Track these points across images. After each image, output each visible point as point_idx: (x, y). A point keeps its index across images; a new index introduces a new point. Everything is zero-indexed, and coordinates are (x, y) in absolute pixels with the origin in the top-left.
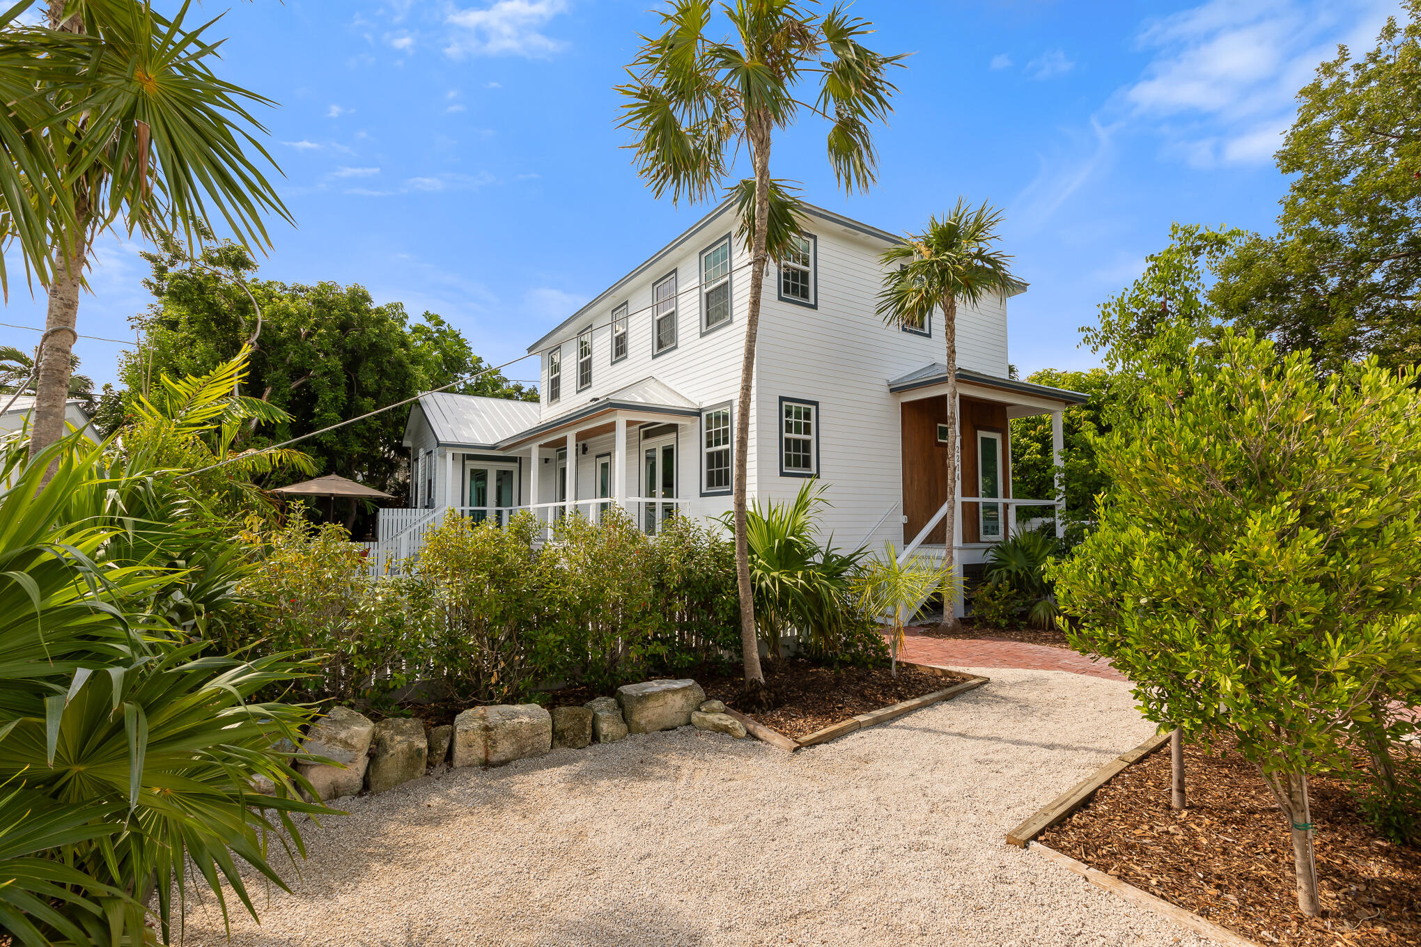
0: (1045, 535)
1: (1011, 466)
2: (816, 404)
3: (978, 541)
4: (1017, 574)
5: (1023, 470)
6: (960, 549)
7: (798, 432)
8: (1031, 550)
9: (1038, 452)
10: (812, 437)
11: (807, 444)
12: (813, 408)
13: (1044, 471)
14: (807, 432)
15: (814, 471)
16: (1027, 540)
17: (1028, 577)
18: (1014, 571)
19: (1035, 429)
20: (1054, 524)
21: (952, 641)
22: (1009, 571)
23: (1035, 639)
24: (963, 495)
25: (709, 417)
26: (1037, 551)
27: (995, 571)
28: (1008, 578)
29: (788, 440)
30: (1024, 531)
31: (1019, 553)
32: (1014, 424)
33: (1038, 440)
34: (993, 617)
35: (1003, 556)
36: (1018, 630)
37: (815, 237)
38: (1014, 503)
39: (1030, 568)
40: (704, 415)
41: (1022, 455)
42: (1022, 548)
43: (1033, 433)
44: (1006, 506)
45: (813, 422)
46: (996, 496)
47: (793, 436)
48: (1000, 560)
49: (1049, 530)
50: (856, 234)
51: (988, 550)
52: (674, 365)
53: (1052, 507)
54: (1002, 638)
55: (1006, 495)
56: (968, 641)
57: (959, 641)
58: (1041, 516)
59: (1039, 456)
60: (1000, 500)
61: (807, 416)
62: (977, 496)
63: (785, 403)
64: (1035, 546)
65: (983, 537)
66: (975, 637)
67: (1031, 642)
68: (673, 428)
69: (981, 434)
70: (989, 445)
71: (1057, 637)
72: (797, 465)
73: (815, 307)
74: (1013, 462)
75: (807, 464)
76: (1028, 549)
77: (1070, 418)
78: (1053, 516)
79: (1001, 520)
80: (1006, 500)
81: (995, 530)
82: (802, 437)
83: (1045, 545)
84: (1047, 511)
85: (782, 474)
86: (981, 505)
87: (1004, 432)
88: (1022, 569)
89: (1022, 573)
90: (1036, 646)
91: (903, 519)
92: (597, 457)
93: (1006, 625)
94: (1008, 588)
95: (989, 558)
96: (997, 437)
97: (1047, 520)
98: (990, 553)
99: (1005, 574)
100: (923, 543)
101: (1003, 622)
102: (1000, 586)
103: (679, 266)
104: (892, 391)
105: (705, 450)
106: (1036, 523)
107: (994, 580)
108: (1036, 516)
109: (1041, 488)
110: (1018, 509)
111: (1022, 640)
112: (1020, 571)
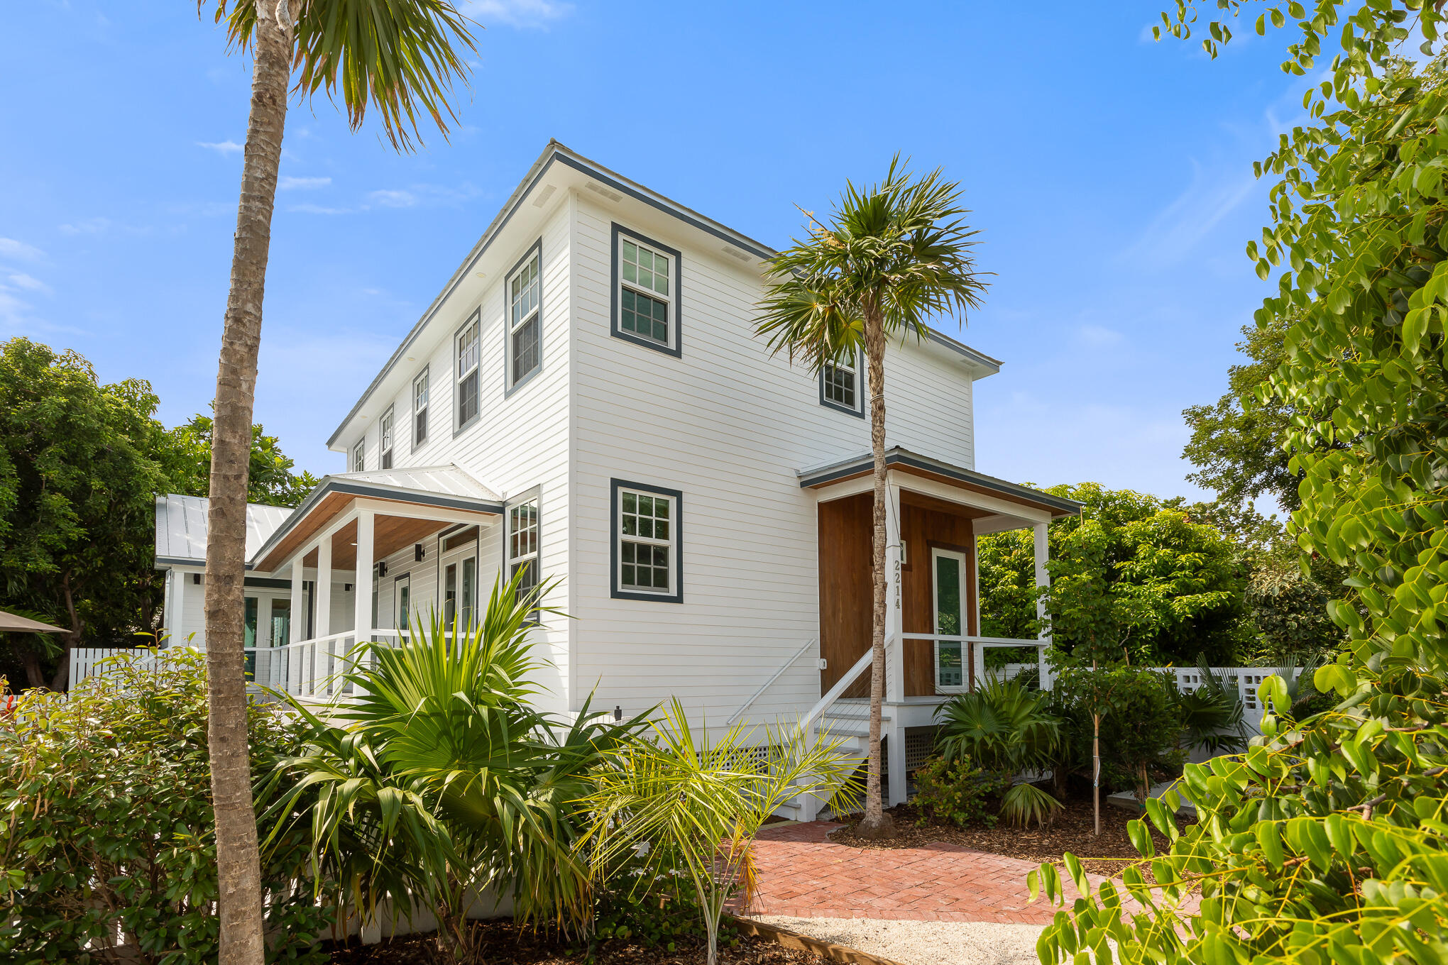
0: (1026, 686)
1: (979, 601)
2: (678, 494)
3: (933, 693)
4: (983, 743)
5: (995, 604)
6: (899, 705)
7: (646, 531)
8: (1004, 708)
9: (1014, 582)
10: (671, 543)
11: (661, 554)
12: (673, 501)
13: (1023, 605)
14: (663, 532)
15: (673, 592)
16: (999, 693)
17: (1001, 748)
18: (978, 739)
19: (1010, 554)
20: (1037, 671)
21: (876, 852)
22: (971, 740)
23: (1010, 846)
24: (906, 629)
25: (515, 512)
26: (1014, 709)
27: (950, 739)
28: (968, 751)
29: (627, 547)
30: (994, 681)
31: (987, 712)
32: (983, 542)
33: (1014, 568)
34: (945, 810)
35: (963, 716)
36: (985, 828)
37: (678, 255)
38: (983, 642)
39: (1002, 734)
40: (508, 512)
41: (994, 586)
42: (992, 705)
43: (1007, 558)
44: (971, 646)
45: (672, 520)
46: (958, 633)
47: (638, 539)
48: (958, 721)
49: (1031, 680)
50: (746, 259)
51: (940, 707)
52: (474, 445)
53: (1034, 650)
54: (957, 846)
55: (972, 632)
56: (901, 852)
57: (888, 852)
58: (1018, 661)
59: (1015, 587)
60: (964, 638)
61: (663, 511)
62: (932, 632)
63: (621, 490)
64: (1011, 702)
65: (940, 688)
66: (915, 844)
67: (1004, 852)
68: (473, 533)
69: (937, 553)
70: (948, 568)
71: (1046, 842)
72: (644, 582)
73: (677, 353)
74: (981, 596)
75: (662, 581)
76: (1001, 706)
77: (1054, 541)
78: (1036, 661)
79: (965, 666)
80: (972, 639)
81: (955, 679)
82: (653, 541)
83: (1025, 700)
84: (1028, 654)
85: (615, 594)
86: (937, 645)
87: (969, 552)
88: (991, 736)
89: (990, 742)
90: (1012, 860)
91: (821, 664)
92: (397, 579)
93: (966, 822)
94: (968, 766)
95: (942, 718)
96: (960, 557)
97: (1028, 667)
98: (943, 712)
99: (964, 744)
100: (841, 697)
101: (961, 817)
102: (956, 763)
103: (483, 303)
104: (803, 485)
105: (510, 562)
106: (1013, 670)
107: (948, 753)
108: (1012, 661)
109: (1020, 625)
110: (988, 652)
111: (989, 850)
112: (987, 739)
